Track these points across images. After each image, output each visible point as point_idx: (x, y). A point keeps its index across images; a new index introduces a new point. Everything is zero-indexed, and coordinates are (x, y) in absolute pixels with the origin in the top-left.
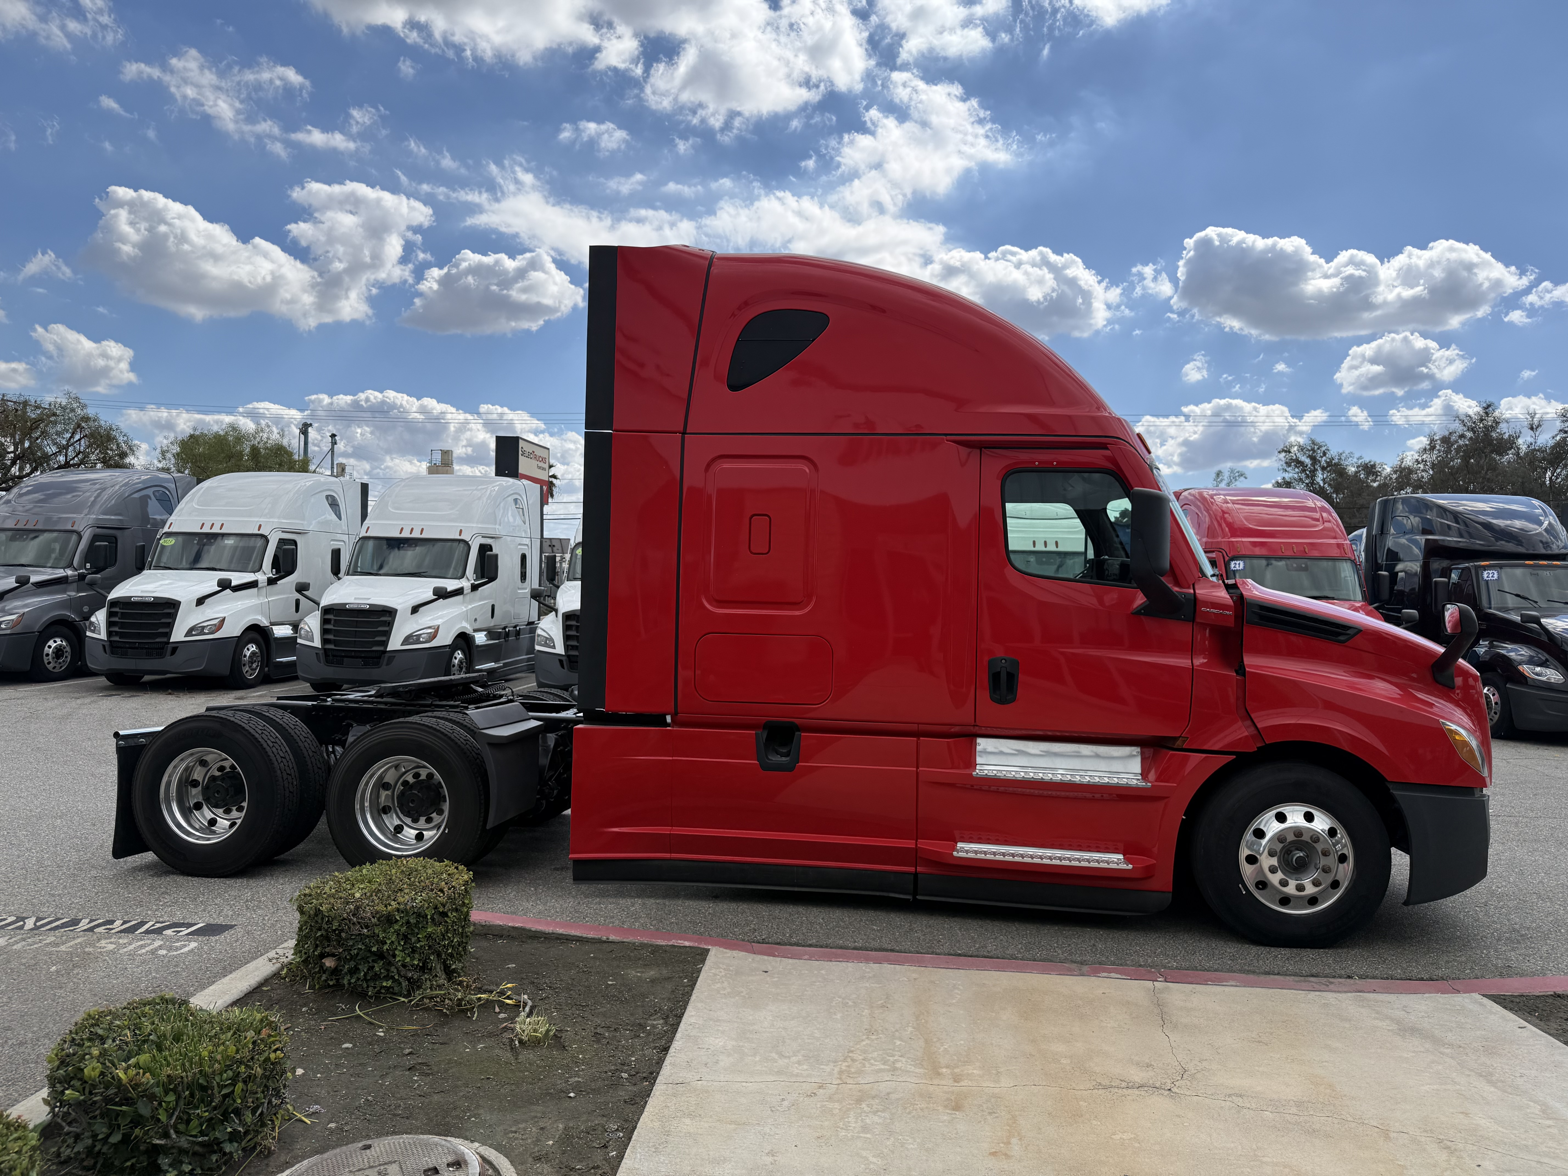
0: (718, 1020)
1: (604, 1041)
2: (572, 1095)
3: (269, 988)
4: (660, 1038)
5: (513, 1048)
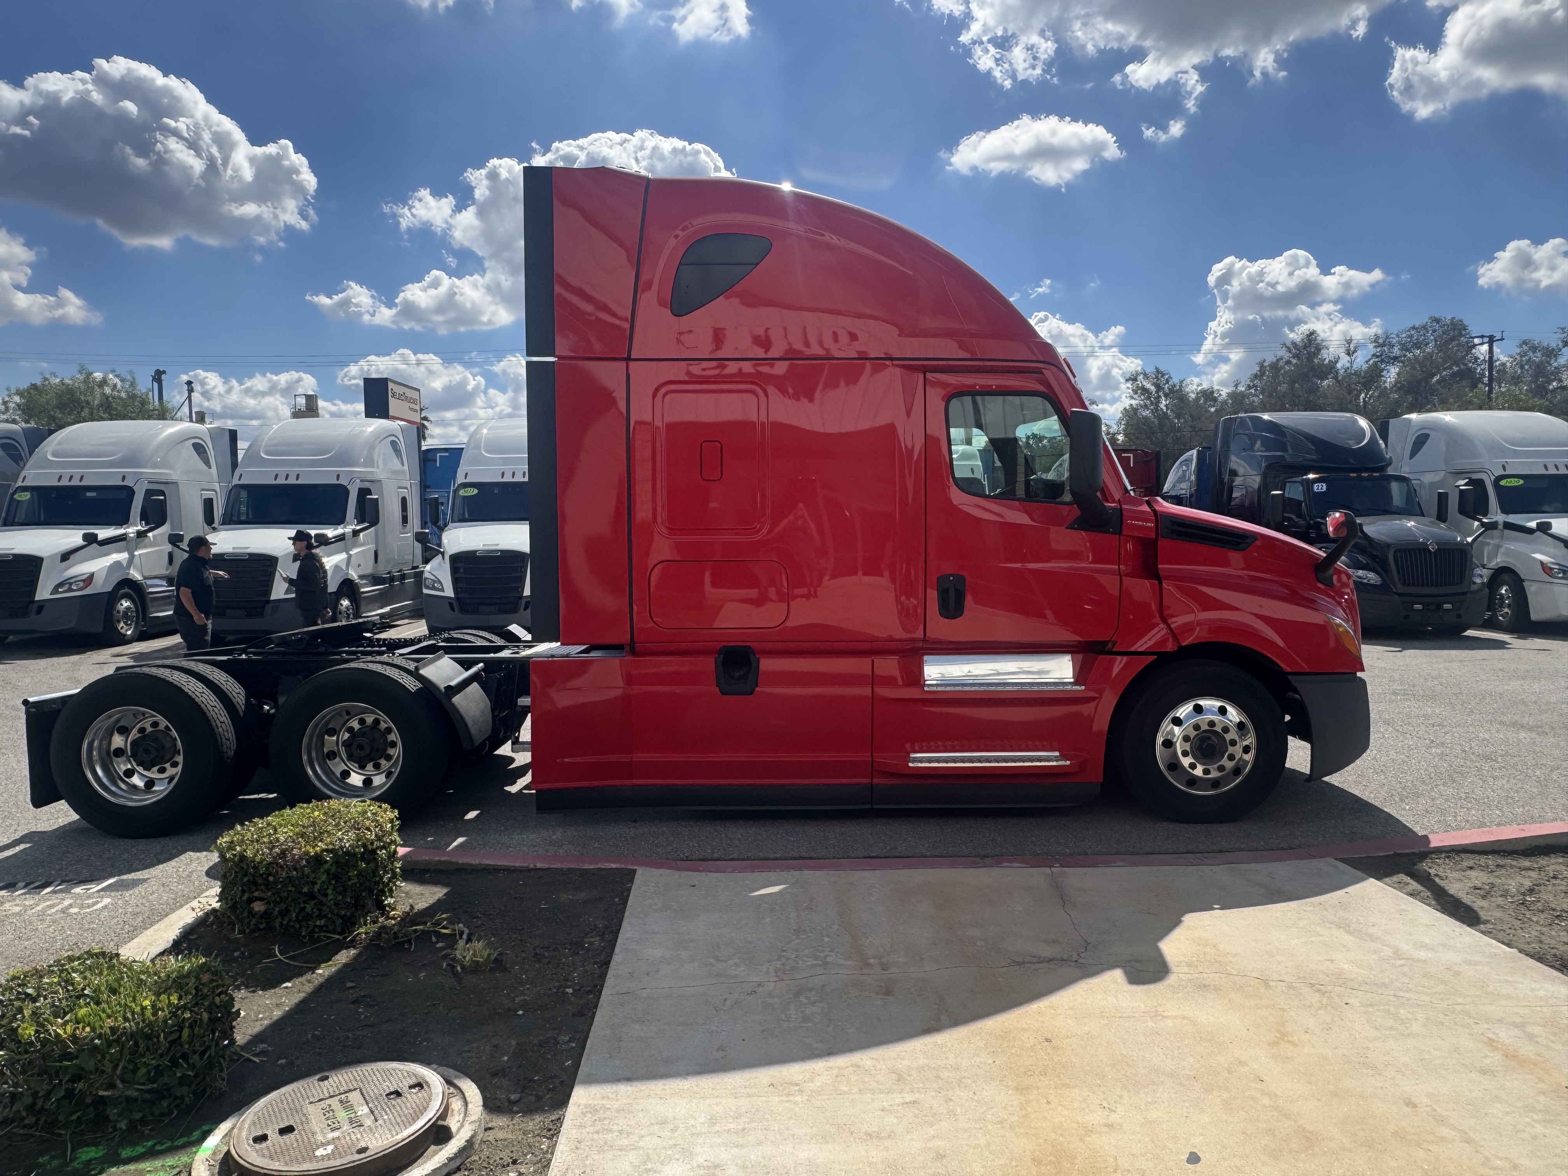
0: (654, 933)
1: (545, 961)
2: (520, 1012)
3: (196, 935)
4: (599, 954)
5: (455, 974)
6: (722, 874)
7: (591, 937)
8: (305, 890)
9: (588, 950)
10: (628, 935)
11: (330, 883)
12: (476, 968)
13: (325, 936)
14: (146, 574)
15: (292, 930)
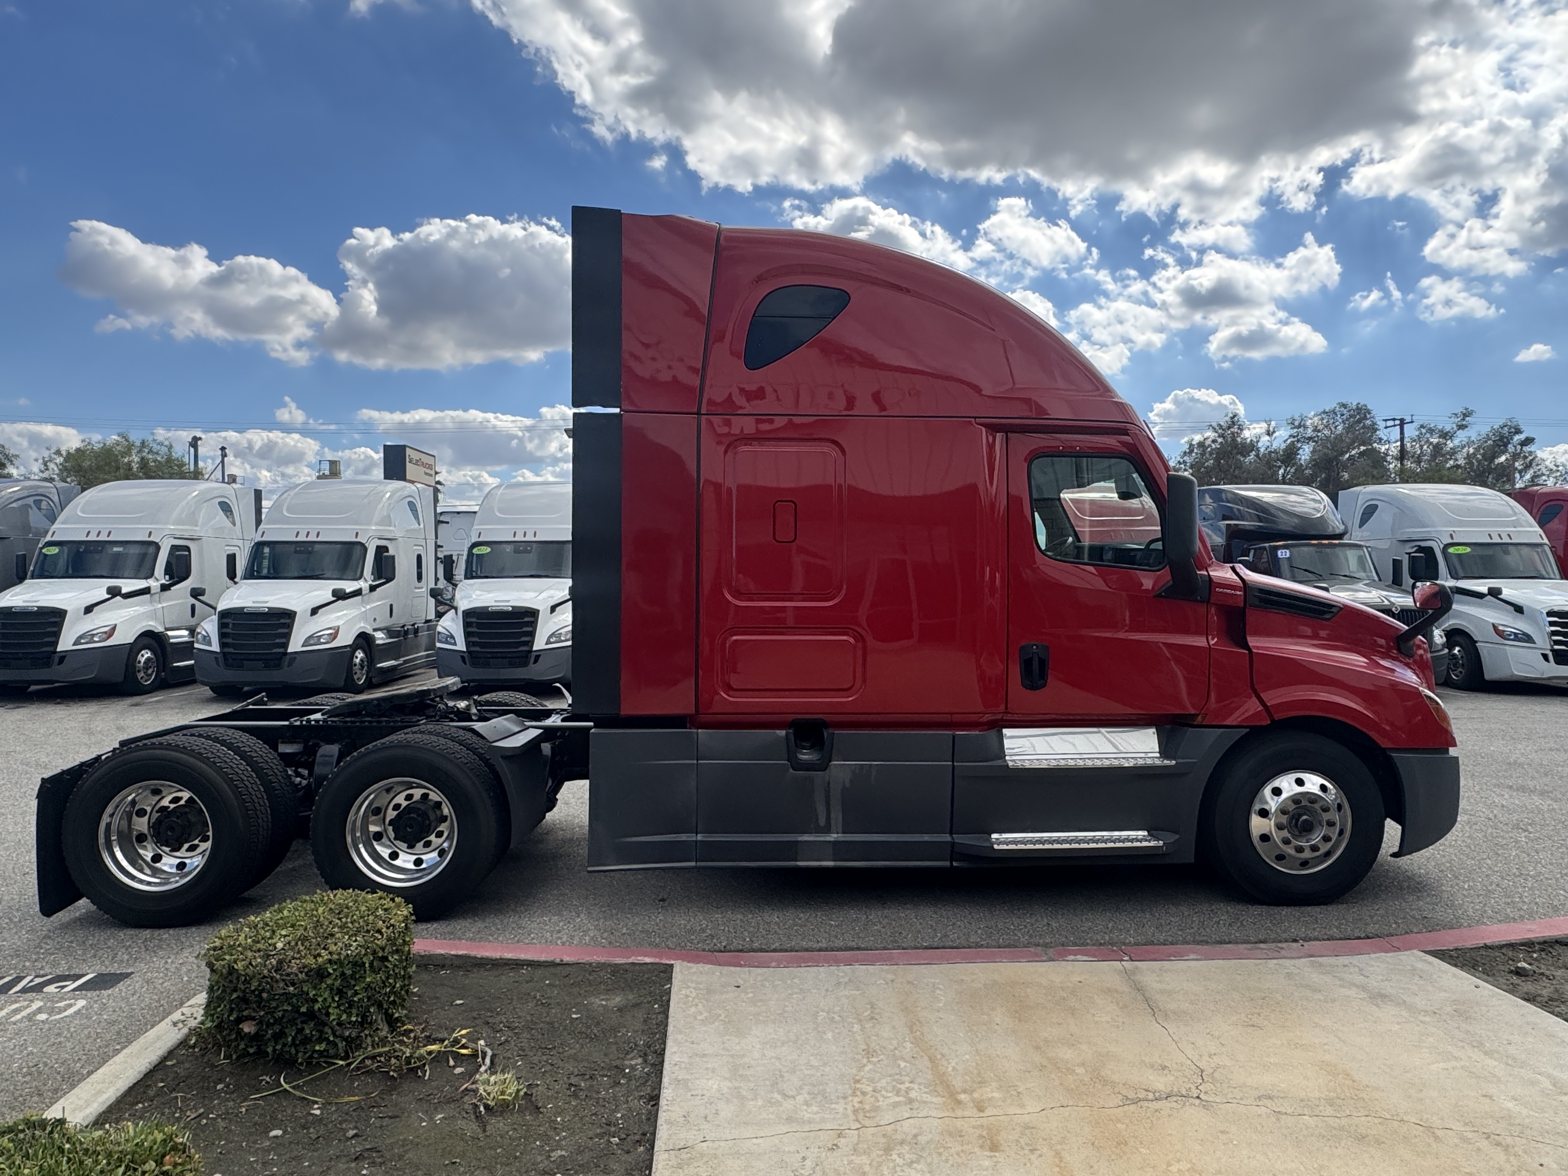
0: (704, 1055)
1: (582, 1095)
3: (175, 1061)
4: (644, 1084)
5: (478, 1116)
6: (765, 969)
7: (632, 1059)
8: (304, 1008)
9: (629, 1078)
10: (676, 1058)
11: (333, 1000)
13: (325, 1062)
14: (168, 626)
15: (287, 1057)
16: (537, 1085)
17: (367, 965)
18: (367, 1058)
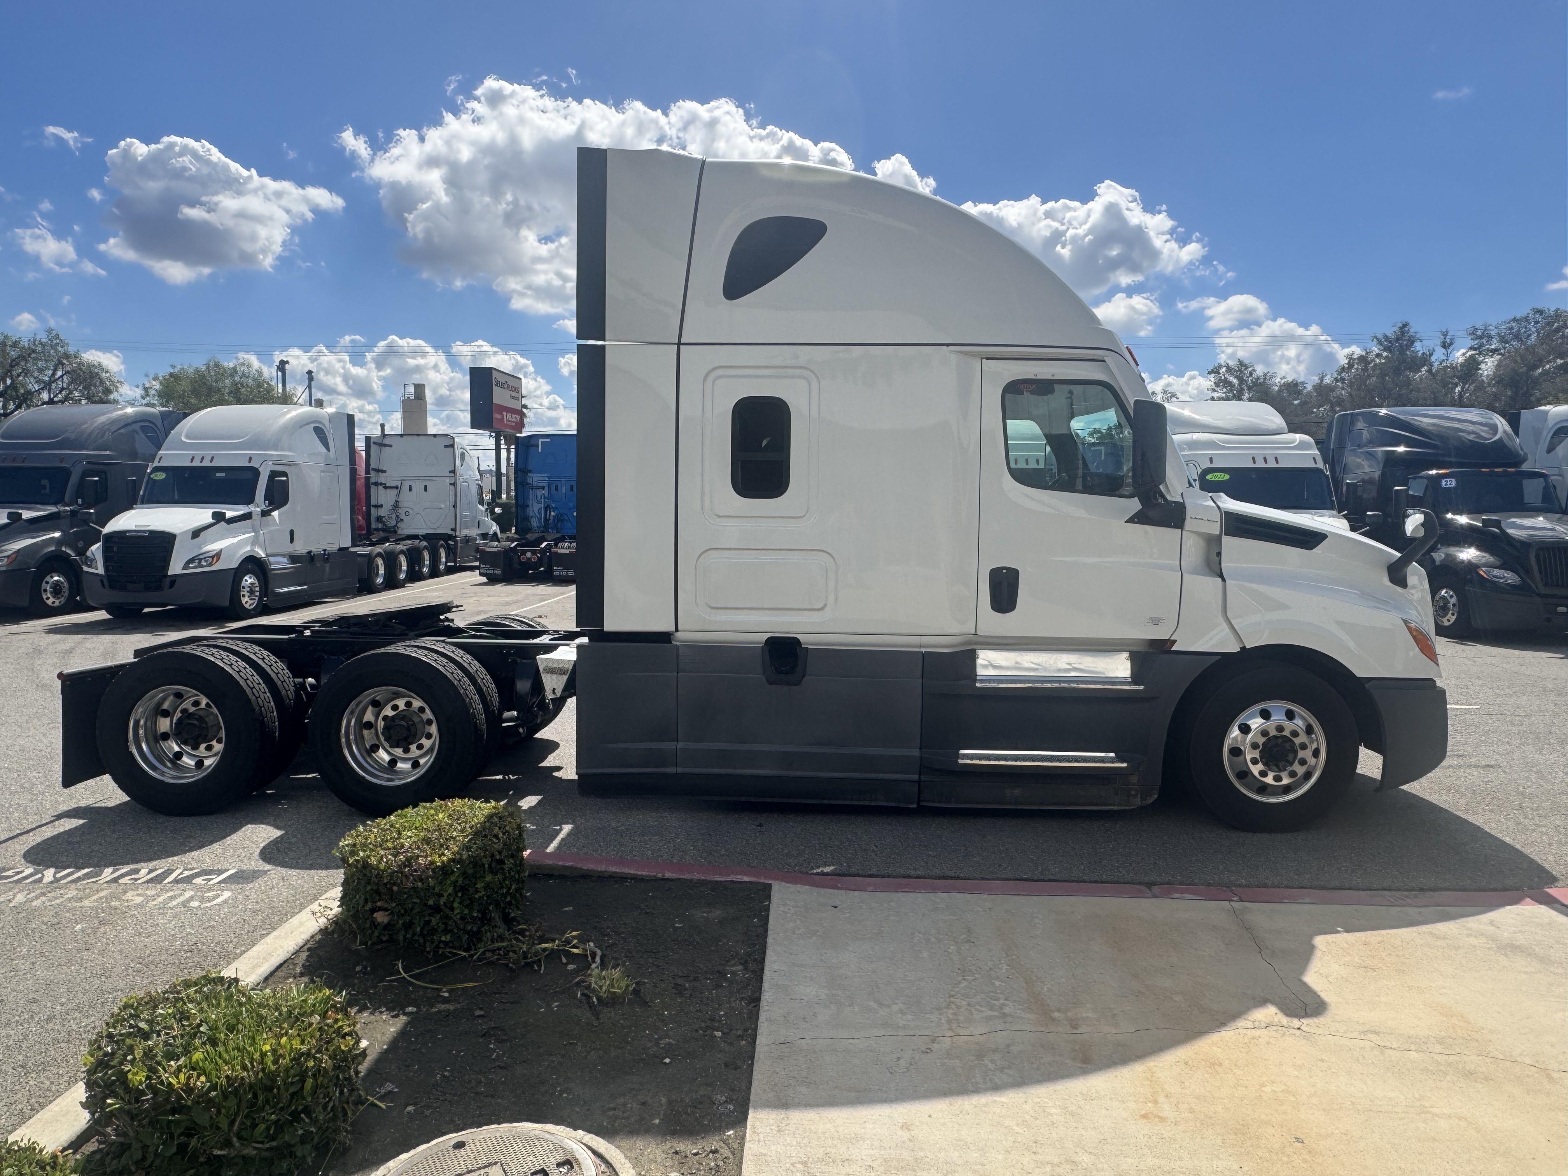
0: (803, 966)
1: (687, 993)
2: (667, 1060)
3: (317, 945)
4: (746, 988)
5: (591, 1006)
6: (863, 893)
7: (732, 966)
8: (431, 902)
9: (731, 982)
10: (776, 967)
11: (457, 896)
12: (613, 1001)
13: (450, 953)
14: (269, 551)
15: (417, 945)
16: (645, 983)
17: (486, 866)
18: (489, 951)
